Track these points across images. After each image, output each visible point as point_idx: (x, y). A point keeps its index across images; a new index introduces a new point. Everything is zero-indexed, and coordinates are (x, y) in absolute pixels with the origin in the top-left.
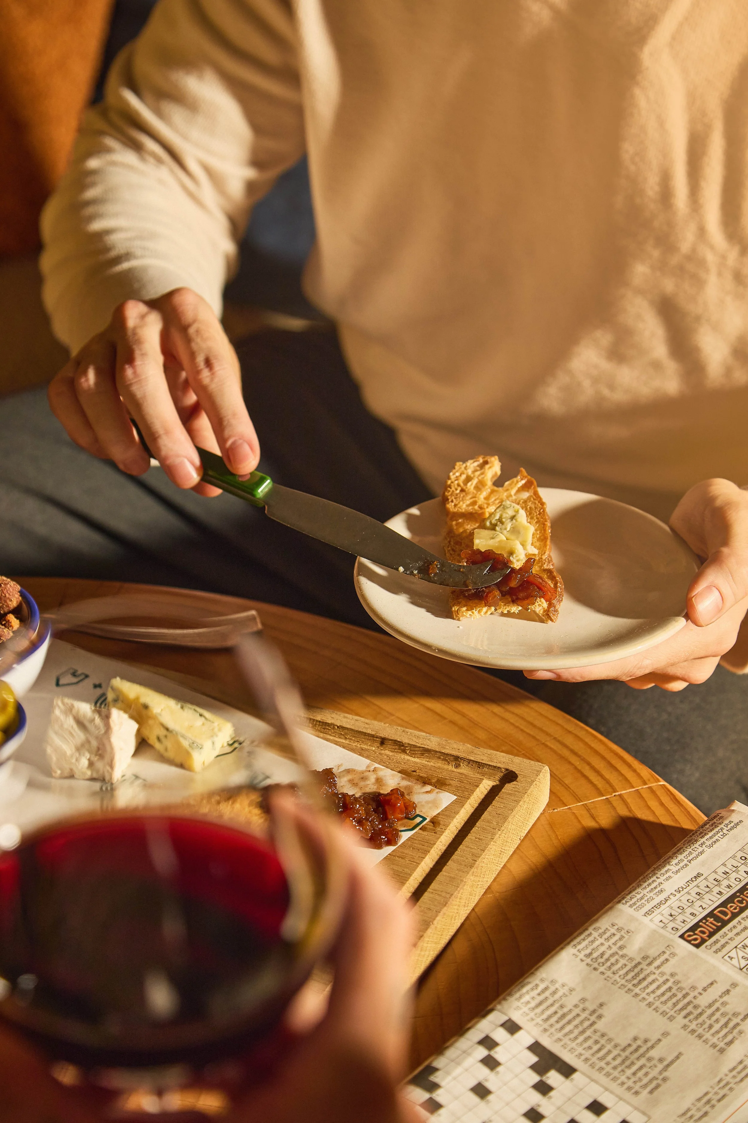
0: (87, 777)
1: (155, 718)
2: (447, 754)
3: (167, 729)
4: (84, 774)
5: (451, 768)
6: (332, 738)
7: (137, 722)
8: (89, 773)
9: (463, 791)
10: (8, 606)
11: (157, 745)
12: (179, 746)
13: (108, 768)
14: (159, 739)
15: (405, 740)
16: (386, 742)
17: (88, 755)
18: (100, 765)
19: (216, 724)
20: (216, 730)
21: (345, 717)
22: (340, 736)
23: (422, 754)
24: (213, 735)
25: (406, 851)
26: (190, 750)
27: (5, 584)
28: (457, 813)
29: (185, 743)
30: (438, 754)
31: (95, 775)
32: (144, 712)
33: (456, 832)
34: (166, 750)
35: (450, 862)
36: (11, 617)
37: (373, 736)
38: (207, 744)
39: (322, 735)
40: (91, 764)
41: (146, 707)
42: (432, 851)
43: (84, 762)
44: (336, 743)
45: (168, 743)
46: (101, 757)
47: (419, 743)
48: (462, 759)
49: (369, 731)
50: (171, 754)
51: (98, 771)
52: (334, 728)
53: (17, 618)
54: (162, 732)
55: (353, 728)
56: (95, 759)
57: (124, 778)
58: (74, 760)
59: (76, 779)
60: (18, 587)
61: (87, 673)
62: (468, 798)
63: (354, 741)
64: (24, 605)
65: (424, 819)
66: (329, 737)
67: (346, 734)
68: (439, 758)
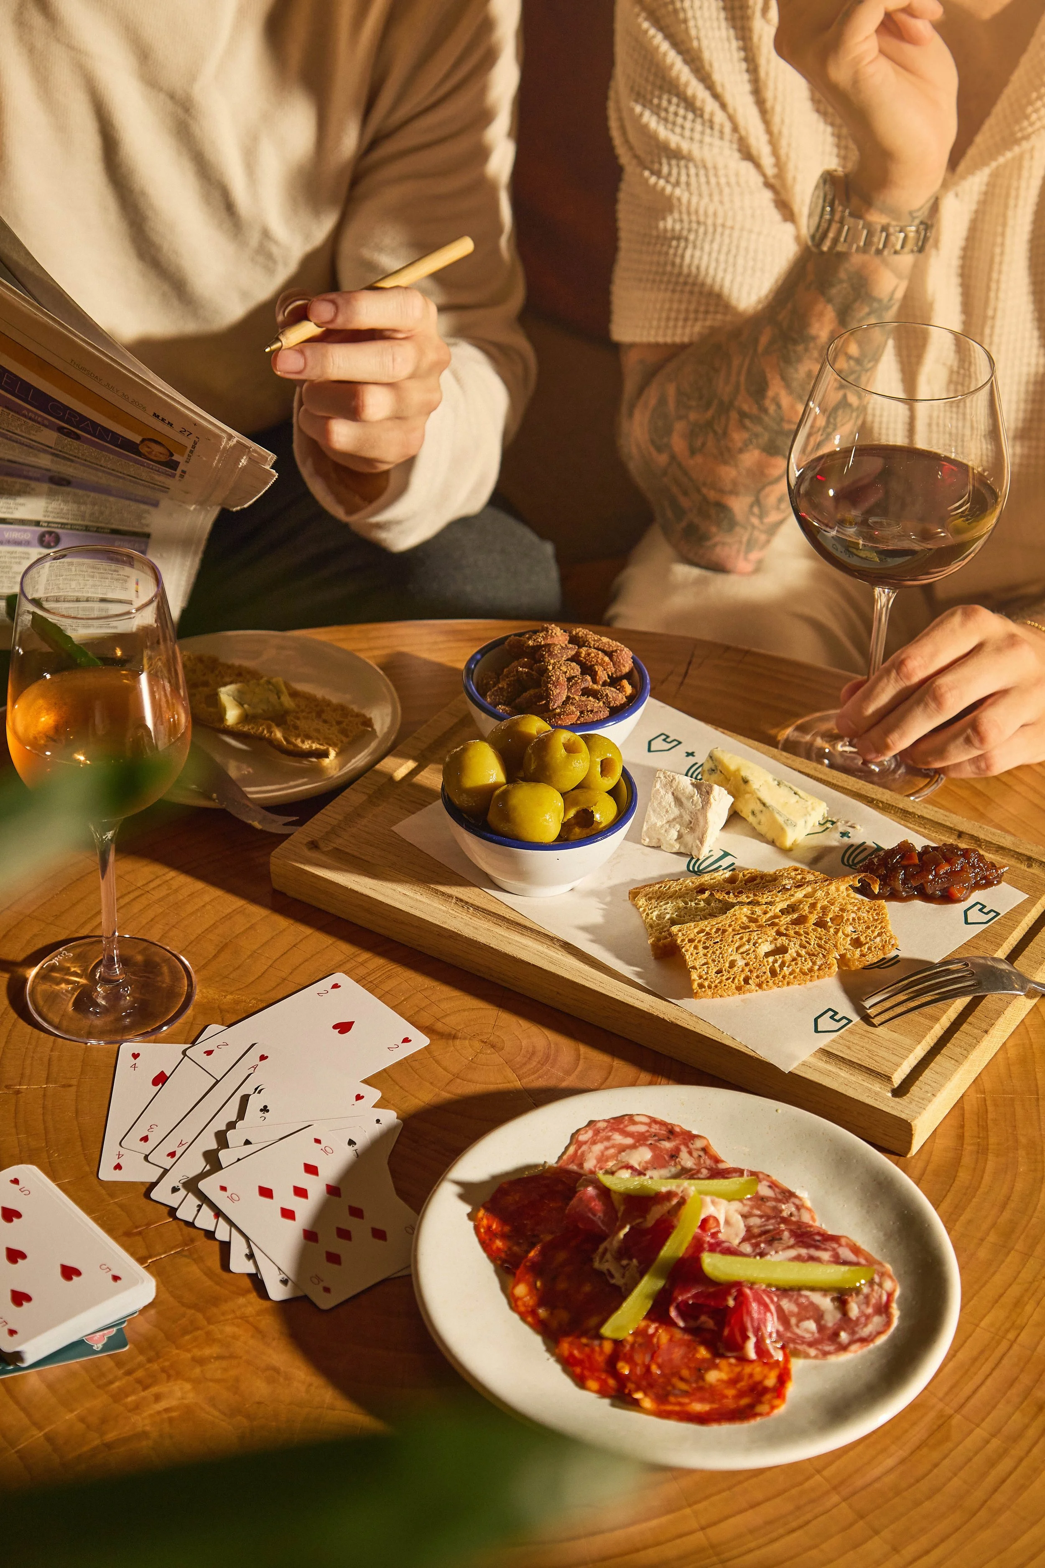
0: (675, 850)
1: (752, 793)
2: (1021, 854)
3: (764, 804)
4: (672, 846)
5: (1023, 867)
6: (912, 826)
7: (734, 797)
8: (677, 847)
9: (1035, 891)
10: (620, 671)
11: (751, 819)
12: (774, 821)
13: (698, 842)
14: (753, 813)
15: (982, 836)
16: (963, 836)
17: (678, 827)
18: (689, 838)
19: (809, 803)
20: (809, 809)
21: (925, 807)
22: (920, 824)
23: (997, 851)
24: (807, 814)
25: (981, 943)
26: (784, 826)
27: (621, 651)
28: (1029, 911)
29: (780, 820)
30: (1012, 853)
31: (682, 850)
32: (743, 786)
33: (1027, 929)
34: (759, 823)
35: (1020, 958)
36: (625, 683)
37: (951, 828)
38: (801, 823)
39: (903, 822)
40: (680, 837)
41: (746, 781)
42: (1005, 945)
43: (674, 834)
44: (917, 832)
45: (763, 818)
46: (692, 830)
47: (995, 840)
48: (1034, 859)
49: (948, 824)
50: (762, 829)
51: (686, 846)
52: (914, 817)
53: (630, 684)
54: (758, 807)
55: (932, 818)
56: (685, 831)
57: (711, 853)
58: (663, 831)
59: (663, 850)
60: (631, 654)
61: (680, 740)
62: (1039, 898)
63: (933, 832)
64: (636, 673)
65: (998, 914)
66: (909, 825)
67: (925, 823)
68: (1013, 856)
